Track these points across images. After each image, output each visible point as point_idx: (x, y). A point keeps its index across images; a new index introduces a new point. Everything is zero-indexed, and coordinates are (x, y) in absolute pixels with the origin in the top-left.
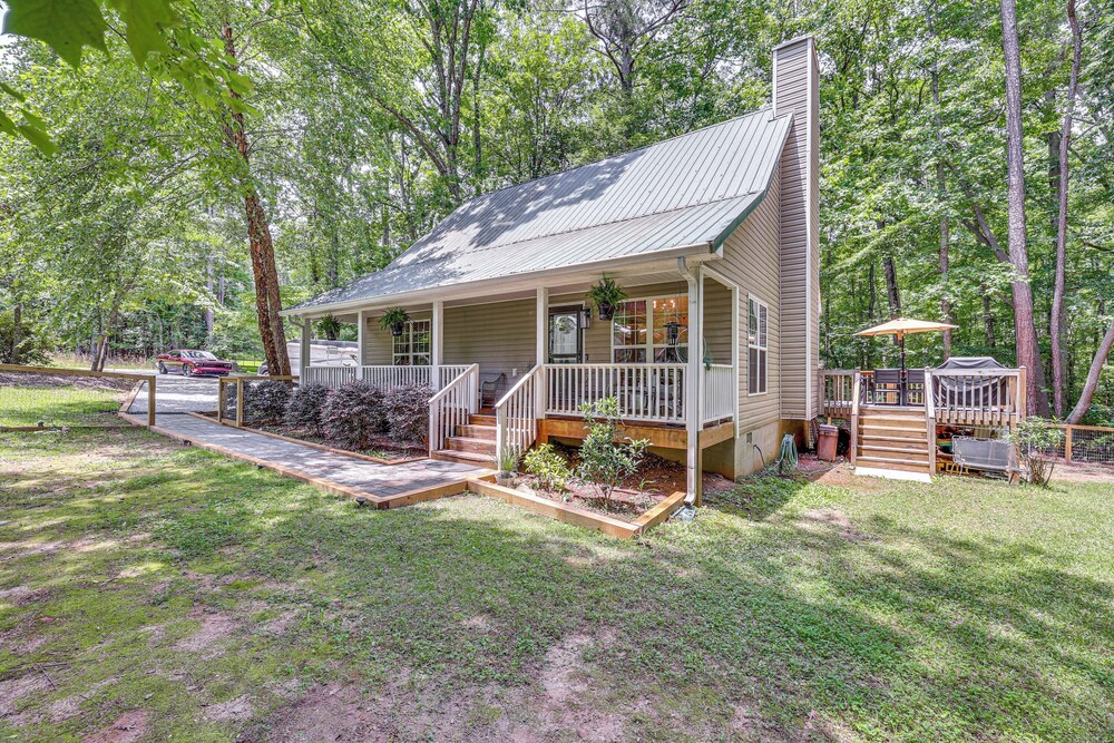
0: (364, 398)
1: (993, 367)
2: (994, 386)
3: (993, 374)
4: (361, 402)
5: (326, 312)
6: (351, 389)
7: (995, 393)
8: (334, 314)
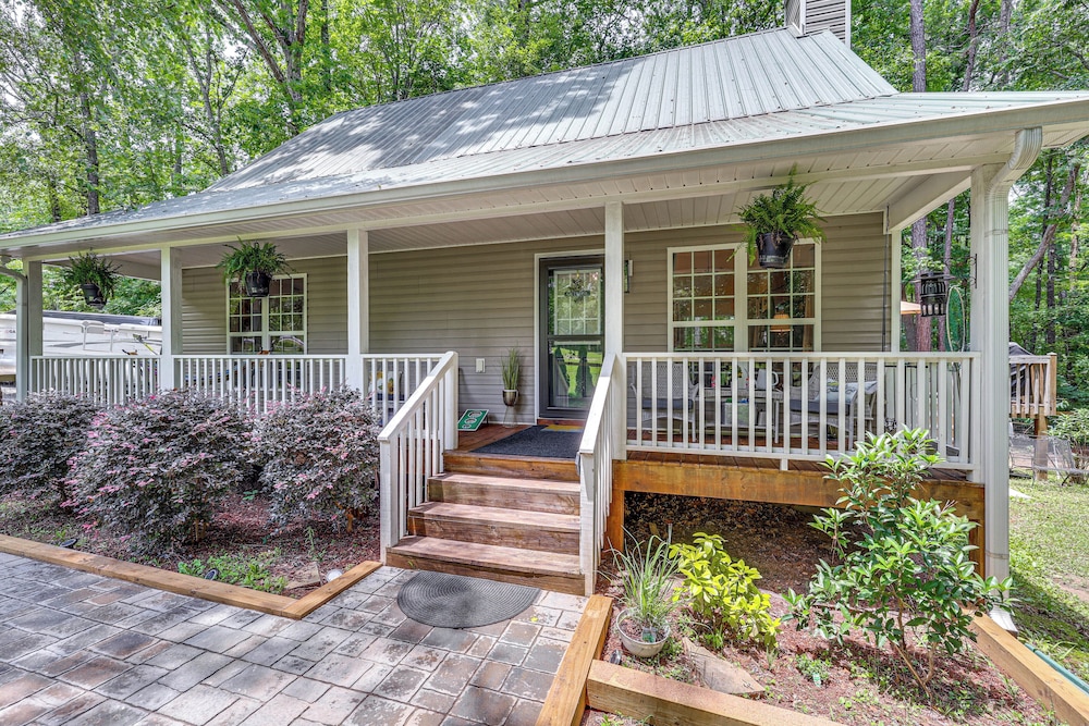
0: (201, 435)
1: (1019, 353)
2: (1023, 373)
3: (1021, 362)
4: (193, 445)
5: (78, 246)
6: (162, 413)
7: (1023, 380)
8: (101, 253)
